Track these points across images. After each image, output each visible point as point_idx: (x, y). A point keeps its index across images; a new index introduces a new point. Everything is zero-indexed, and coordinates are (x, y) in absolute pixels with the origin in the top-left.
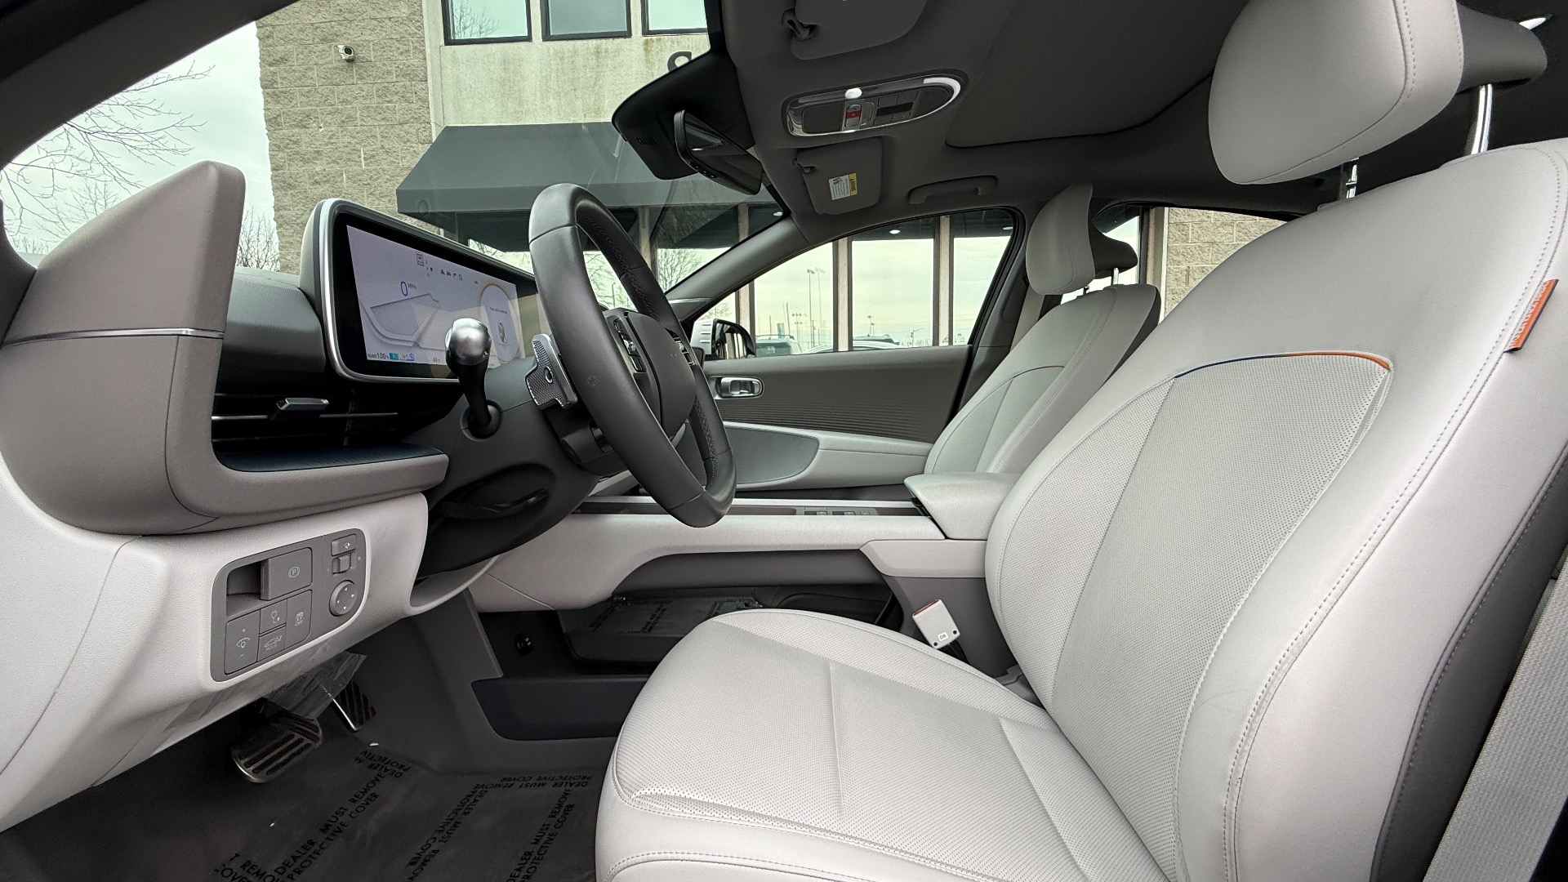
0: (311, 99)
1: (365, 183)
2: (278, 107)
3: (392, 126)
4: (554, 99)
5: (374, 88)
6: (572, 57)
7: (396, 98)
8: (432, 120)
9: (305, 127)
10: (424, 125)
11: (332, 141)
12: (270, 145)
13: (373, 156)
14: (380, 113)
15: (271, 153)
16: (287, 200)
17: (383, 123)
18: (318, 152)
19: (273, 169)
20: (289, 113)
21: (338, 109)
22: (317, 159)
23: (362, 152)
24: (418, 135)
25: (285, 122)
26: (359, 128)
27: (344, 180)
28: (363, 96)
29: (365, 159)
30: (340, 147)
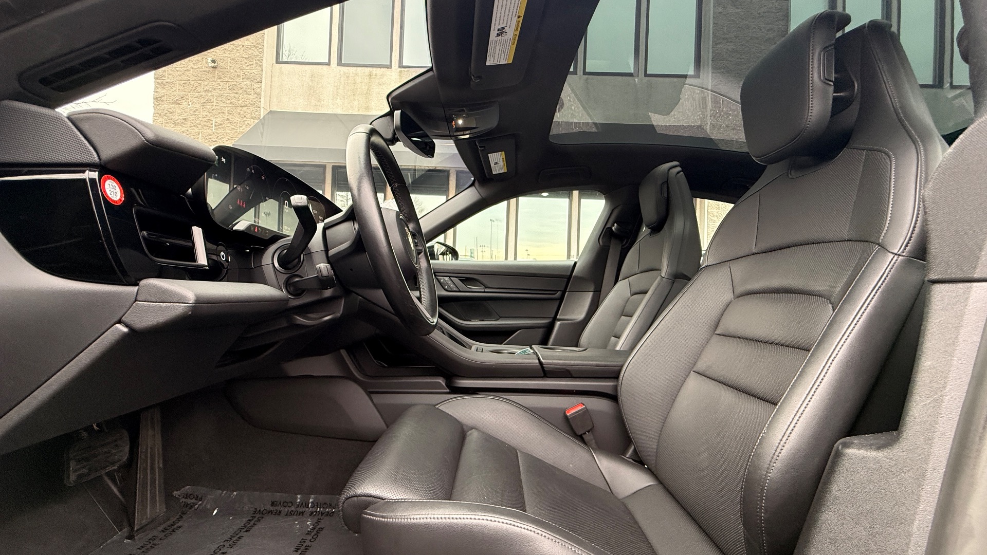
0: (186, 88)
1: (213, 140)
2: (164, 91)
3: (236, 108)
4: (341, 99)
5: (227, 84)
6: (354, 76)
7: (241, 91)
8: (262, 106)
9: (179, 104)
10: (256, 108)
11: (196, 113)
13: (221, 124)
14: (229, 100)
15: (154, 118)
17: (230, 106)
18: (185, 119)
20: (170, 95)
21: (202, 95)
22: (184, 124)
23: (214, 121)
24: (251, 114)
25: (166, 100)
26: (214, 107)
27: (200, 137)
28: (219, 89)
29: (215, 126)
30: (200, 117)
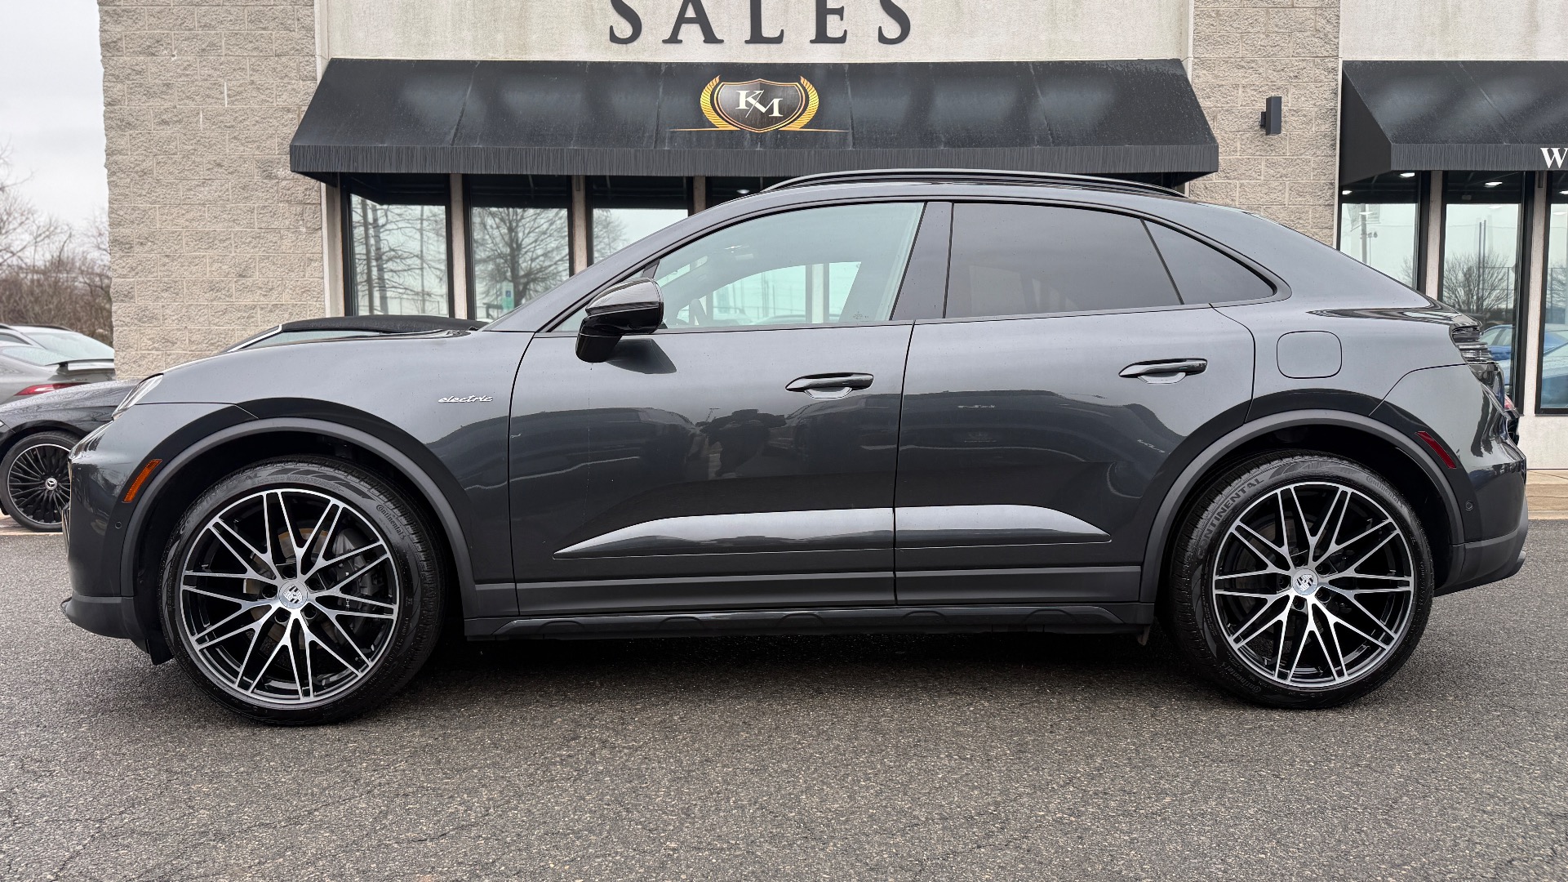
0: (163, 21)
1: (228, 125)
2: (119, 28)
3: (266, 57)
4: (469, 30)
5: (246, 11)
7: (272, 25)
8: (318, 53)
9: (153, 54)
10: (307, 58)
11: (188, 73)
12: (105, 75)
13: (240, 93)
14: (251, 42)
15: (107, 84)
16: (123, 143)
17: (255, 54)
18: (168, 85)
19: (107, 104)
20: (132, 37)
21: (198, 35)
22: (167, 94)
23: (225, 88)
24: (299, 70)
25: (127, 48)
26: (223, 59)
27: (201, 120)
28: (231, 20)
29: (229, 96)
30: (196, 80)
